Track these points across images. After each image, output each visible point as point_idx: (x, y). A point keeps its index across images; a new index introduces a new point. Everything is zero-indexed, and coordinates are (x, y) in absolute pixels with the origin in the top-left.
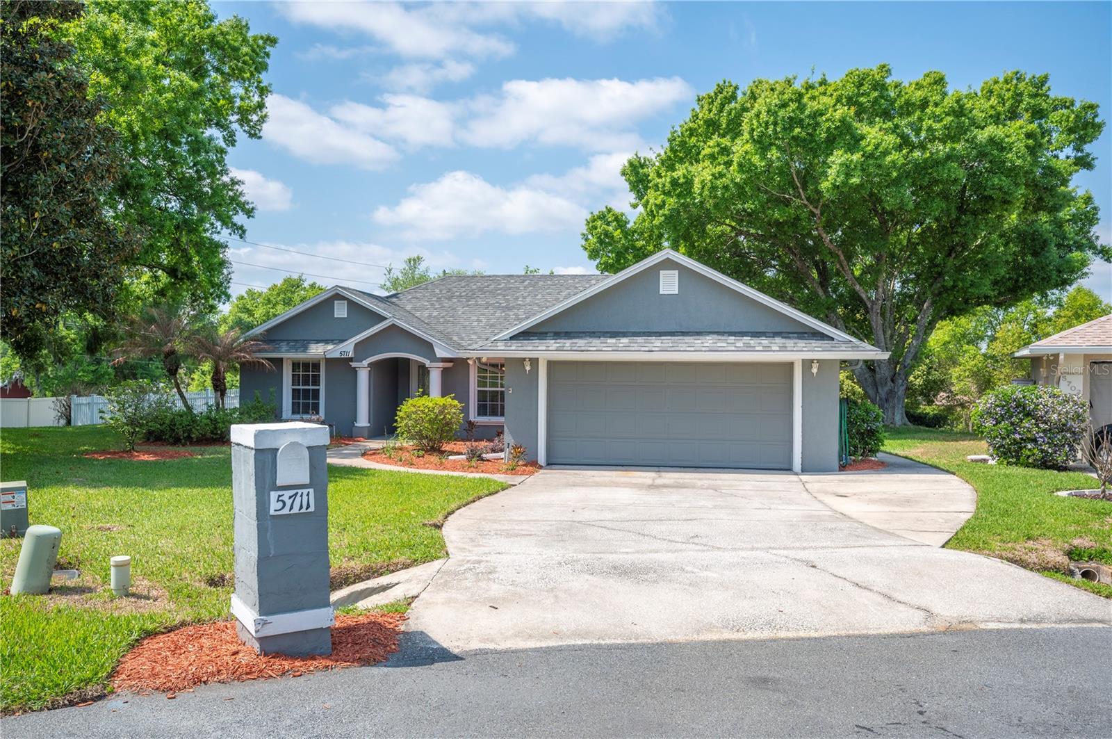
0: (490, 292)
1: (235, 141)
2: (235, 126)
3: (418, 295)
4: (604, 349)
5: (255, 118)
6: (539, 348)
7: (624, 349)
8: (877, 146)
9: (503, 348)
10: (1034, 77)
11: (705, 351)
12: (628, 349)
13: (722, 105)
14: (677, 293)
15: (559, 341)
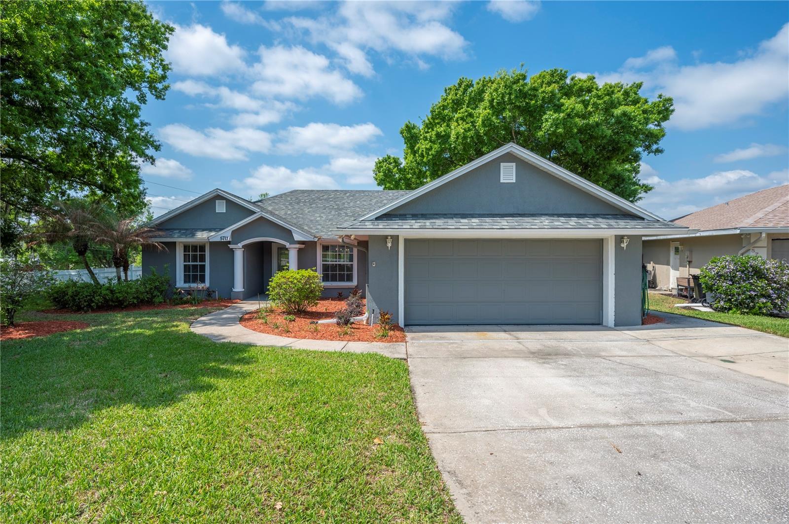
0: (325, 200)
1: (146, 101)
2: (145, 90)
3: (276, 201)
4: (461, 227)
5: (160, 86)
6: (404, 227)
7: (478, 227)
8: (573, 109)
9: (372, 227)
10: (635, 83)
11: (548, 229)
12: (482, 227)
13: (465, 90)
14: (514, 181)
15: (418, 221)
